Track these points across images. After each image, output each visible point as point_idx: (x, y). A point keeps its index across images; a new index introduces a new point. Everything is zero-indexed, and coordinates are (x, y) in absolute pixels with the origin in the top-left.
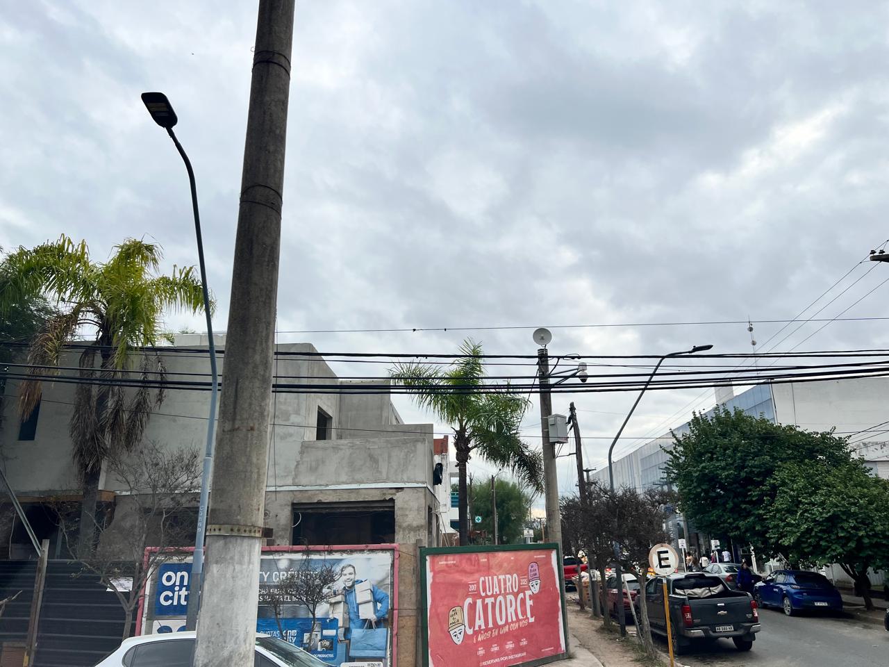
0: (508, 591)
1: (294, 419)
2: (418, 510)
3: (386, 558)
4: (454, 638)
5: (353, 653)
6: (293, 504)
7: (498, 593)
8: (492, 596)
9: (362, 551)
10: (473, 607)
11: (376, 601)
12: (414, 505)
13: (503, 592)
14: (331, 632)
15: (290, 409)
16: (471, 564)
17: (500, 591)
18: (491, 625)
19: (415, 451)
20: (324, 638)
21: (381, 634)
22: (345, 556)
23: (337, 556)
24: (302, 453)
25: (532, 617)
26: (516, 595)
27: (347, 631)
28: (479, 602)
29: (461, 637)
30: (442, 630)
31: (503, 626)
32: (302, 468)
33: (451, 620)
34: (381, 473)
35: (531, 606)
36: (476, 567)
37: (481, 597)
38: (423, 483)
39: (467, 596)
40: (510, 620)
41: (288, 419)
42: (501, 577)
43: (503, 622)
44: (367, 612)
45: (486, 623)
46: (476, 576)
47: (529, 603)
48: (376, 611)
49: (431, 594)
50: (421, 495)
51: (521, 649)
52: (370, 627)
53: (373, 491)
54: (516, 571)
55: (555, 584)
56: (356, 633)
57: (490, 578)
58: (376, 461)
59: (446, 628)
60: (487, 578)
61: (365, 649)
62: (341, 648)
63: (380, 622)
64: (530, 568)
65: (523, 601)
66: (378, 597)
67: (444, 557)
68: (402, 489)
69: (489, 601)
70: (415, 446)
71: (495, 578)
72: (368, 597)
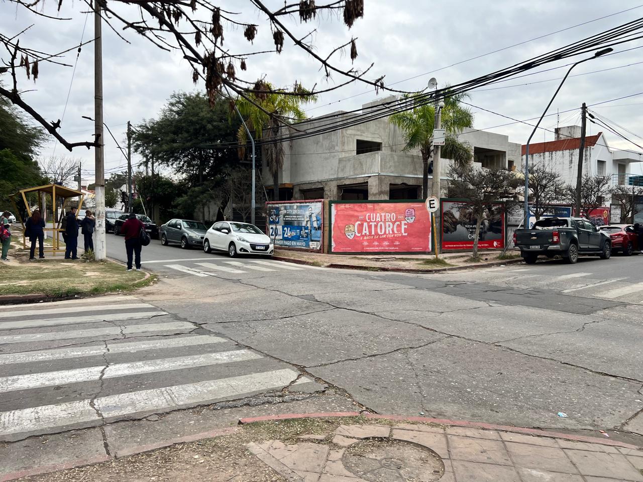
0: (387, 220)
1: (337, 148)
2: (376, 186)
3: (319, 205)
4: (348, 236)
5: (312, 239)
6: (338, 186)
7: (380, 220)
8: (375, 222)
9: (314, 202)
10: (361, 226)
11: (317, 220)
12: (374, 184)
13: (383, 220)
14: (307, 231)
15: (335, 144)
16: (362, 208)
17: (381, 221)
18: (373, 233)
19: (375, 159)
20: (306, 233)
21: (319, 233)
22: (310, 204)
23: (308, 204)
24: (339, 163)
25: (405, 233)
26: (394, 223)
27: (311, 231)
28: (365, 224)
29: (352, 236)
30: (341, 233)
31: (382, 235)
32: (340, 170)
33: (346, 229)
34: (363, 170)
35: (405, 228)
36: (365, 209)
37: (367, 222)
38: (377, 173)
39: (357, 221)
40: (387, 232)
41: (334, 149)
42: (383, 214)
43: (383, 233)
44: (315, 225)
45: (370, 232)
46: (365, 213)
47: (403, 227)
48: (317, 224)
49: (335, 219)
50: (377, 179)
51: (395, 246)
52: (316, 230)
53: (361, 179)
54: (395, 212)
55: (429, 220)
56: (313, 231)
57: (374, 214)
58: (362, 165)
59: (343, 232)
60: (372, 214)
61: (315, 237)
62: (309, 236)
63: (319, 228)
64: (407, 211)
65: (399, 226)
66: (318, 219)
67: (344, 204)
68: (370, 176)
69: (373, 224)
70: (375, 156)
71: (378, 214)
72: (315, 219)
